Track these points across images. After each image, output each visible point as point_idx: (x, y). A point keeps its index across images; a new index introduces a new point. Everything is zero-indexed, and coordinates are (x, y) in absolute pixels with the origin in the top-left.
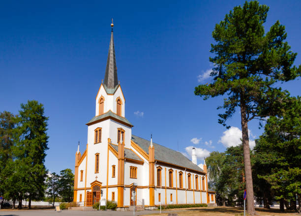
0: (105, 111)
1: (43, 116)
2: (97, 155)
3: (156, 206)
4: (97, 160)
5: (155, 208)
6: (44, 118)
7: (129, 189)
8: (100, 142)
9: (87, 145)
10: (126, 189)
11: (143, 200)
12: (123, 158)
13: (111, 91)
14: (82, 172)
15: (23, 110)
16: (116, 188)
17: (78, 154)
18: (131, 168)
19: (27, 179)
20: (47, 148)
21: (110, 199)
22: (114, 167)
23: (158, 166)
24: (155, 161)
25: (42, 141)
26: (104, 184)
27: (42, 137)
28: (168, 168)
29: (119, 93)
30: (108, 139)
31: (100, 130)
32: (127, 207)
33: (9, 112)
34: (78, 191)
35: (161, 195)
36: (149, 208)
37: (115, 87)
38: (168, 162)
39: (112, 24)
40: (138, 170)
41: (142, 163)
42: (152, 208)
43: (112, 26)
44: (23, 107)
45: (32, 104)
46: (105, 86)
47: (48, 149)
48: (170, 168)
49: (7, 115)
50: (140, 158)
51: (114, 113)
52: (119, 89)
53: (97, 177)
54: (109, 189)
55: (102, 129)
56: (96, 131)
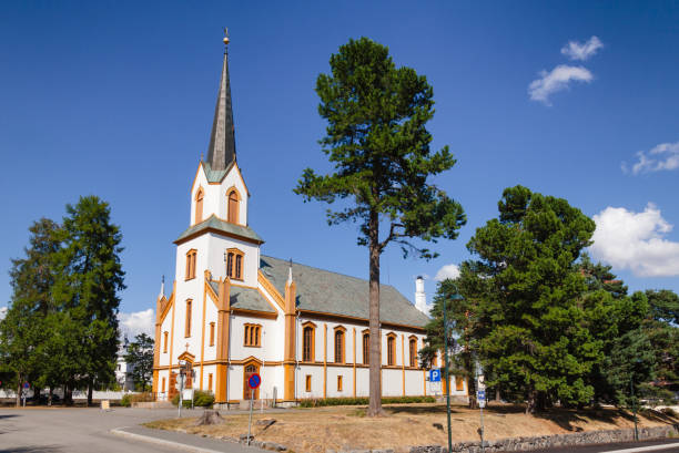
0: (206, 216)
1: (110, 224)
2: (189, 303)
3: (297, 402)
4: (189, 311)
5: (294, 404)
6: (111, 229)
7: (242, 368)
8: (194, 277)
9: (174, 282)
10: (234, 367)
11: (275, 389)
12: (228, 309)
13: (216, 175)
14: (166, 334)
15: (70, 216)
16: (215, 366)
17: (162, 300)
18: (247, 328)
19: (71, 350)
20: (122, 286)
21: (205, 387)
22: (212, 325)
23: (305, 321)
24: (297, 312)
25: (106, 274)
26: (197, 360)
27: (107, 266)
28: (332, 325)
29: (234, 178)
30: (206, 271)
31: (195, 254)
32: (237, 403)
33: (50, 221)
34: (160, 372)
35: (312, 378)
36: (284, 405)
37: (227, 165)
38: (333, 311)
39: (226, 39)
40: (262, 330)
41: (273, 316)
42: (288, 404)
43: (226, 43)
44: (70, 210)
45: (86, 204)
46: (208, 165)
47: (125, 287)
48: (337, 324)
49: (45, 226)
50: (271, 307)
51: (220, 220)
52: (235, 170)
53: (187, 346)
54: (205, 368)
55: (198, 253)
56: (189, 256)
